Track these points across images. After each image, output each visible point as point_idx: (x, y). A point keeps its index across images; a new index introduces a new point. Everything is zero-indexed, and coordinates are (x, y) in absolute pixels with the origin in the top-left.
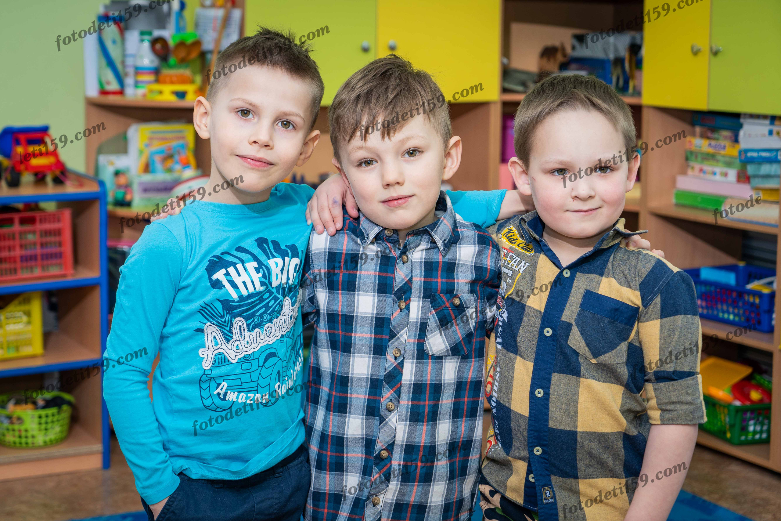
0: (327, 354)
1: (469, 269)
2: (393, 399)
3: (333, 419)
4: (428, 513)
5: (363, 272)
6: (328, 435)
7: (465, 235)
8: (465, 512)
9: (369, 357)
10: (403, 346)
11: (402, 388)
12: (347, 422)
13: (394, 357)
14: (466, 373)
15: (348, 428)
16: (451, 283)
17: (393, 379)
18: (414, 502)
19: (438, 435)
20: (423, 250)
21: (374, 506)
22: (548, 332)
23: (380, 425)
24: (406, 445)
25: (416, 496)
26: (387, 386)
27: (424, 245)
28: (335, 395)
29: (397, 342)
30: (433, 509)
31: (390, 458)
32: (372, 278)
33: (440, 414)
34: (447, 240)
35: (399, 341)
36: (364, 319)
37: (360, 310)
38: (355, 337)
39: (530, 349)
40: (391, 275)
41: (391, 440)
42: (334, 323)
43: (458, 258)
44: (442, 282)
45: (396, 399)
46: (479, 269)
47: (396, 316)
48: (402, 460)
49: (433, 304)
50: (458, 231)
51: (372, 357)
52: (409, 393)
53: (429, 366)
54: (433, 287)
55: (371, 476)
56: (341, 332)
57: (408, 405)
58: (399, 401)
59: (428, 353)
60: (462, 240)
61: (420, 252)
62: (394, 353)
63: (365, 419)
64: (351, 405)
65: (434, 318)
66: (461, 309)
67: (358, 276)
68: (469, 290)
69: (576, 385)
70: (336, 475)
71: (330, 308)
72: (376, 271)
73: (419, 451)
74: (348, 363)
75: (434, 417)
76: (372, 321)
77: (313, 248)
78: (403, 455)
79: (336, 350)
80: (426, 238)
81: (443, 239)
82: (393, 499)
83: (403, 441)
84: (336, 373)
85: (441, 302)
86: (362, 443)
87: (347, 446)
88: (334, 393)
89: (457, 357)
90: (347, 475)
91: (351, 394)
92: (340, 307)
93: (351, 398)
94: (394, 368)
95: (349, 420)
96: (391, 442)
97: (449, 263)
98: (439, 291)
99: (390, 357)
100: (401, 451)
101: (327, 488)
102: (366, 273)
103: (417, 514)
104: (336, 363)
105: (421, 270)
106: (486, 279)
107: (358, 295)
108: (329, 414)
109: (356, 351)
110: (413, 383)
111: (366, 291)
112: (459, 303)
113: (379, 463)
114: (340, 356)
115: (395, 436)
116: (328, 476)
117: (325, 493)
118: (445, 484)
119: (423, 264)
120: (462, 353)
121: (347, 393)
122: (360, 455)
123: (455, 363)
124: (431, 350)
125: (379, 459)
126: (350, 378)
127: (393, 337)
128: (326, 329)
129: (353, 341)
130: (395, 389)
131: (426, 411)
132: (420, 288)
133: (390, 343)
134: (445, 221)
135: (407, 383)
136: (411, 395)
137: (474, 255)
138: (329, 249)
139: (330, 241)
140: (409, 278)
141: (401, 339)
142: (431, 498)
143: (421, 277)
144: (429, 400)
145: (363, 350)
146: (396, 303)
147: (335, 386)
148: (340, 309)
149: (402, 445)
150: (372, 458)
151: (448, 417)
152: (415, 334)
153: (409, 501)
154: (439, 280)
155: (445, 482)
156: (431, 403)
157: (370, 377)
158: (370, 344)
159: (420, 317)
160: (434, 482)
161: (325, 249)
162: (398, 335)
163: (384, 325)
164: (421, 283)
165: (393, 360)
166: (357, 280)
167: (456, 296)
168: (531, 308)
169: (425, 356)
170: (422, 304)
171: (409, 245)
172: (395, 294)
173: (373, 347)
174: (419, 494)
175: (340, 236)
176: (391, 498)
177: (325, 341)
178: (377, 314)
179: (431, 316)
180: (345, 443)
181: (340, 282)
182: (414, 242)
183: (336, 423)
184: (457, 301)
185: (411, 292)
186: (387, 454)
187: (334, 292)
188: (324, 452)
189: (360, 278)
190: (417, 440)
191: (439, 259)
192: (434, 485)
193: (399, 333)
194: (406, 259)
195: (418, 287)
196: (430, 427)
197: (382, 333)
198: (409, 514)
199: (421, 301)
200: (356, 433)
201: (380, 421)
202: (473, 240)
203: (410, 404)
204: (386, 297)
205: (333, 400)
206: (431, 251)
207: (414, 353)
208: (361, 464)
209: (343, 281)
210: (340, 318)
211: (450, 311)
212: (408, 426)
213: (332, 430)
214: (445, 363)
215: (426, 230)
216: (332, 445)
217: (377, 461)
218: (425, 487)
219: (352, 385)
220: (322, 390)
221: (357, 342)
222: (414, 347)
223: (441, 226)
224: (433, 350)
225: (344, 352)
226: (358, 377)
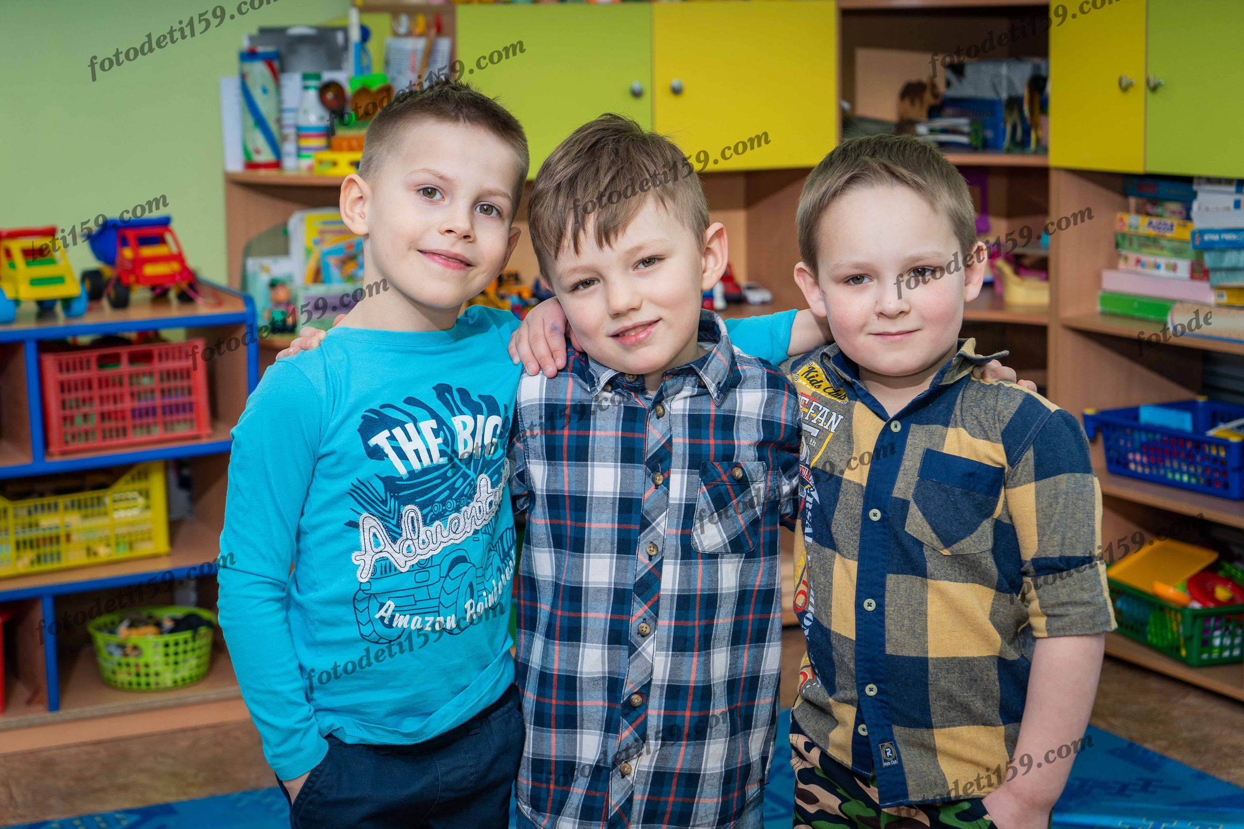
0: (548, 555)
1: (755, 425)
2: (647, 618)
3: (560, 651)
4: (702, 786)
5: (598, 433)
6: (552, 675)
7: (749, 374)
8: (754, 784)
9: (612, 558)
10: (661, 539)
11: (661, 601)
12: (580, 653)
13: (648, 557)
14: (751, 578)
15: (582, 662)
16: (730, 445)
17: (647, 588)
18: (681, 769)
19: (713, 670)
20: (686, 398)
21: (623, 776)
22: (875, 515)
23: (629, 657)
24: (668, 686)
25: (684, 760)
26: (638, 599)
27: (688, 390)
28: (561, 616)
29: (652, 534)
30: (708, 779)
31: (645, 705)
32: (613, 440)
33: (714, 640)
34: (723, 382)
35: (654, 532)
36: (602, 501)
37: (596, 489)
38: (590, 528)
39: (852, 542)
40: (641, 436)
41: (646, 678)
42: (559, 509)
43: (737, 410)
44: (716, 445)
45: (651, 618)
46: (768, 425)
47: (649, 495)
48: (663, 708)
49: (704, 478)
50: (738, 370)
51: (615, 557)
52: (671, 609)
53: (700, 568)
54: (703, 453)
55: (618, 732)
56: (569, 522)
57: (670, 626)
58: (656, 621)
59: (697, 549)
60: (744, 382)
61: (683, 400)
62: (648, 551)
63: (606, 648)
64: (586, 629)
65: (705, 497)
66: (743, 484)
67: (590, 439)
68: (755, 456)
69: (922, 590)
70: (565, 733)
71: (552, 487)
72: (617, 430)
73: (687, 694)
74: (580, 568)
75: (706, 644)
76: (614, 504)
77: (522, 400)
78: (664, 701)
79: (562, 548)
80: (691, 380)
81: (717, 382)
82: (650, 766)
83: (663, 680)
84: (562, 583)
85: (715, 474)
86: (604, 684)
87: (581, 690)
88: (559, 613)
89: (739, 555)
90: (581, 733)
91: (586, 612)
92: (566, 484)
93: (586, 618)
94: (649, 573)
95: (583, 652)
96: (646, 682)
97: (725, 417)
98: (712, 458)
99: (642, 556)
100: (661, 695)
101: (553, 753)
102: (603, 433)
103: (686, 787)
104: (562, 568)
105: (684, 428)
106: (780, 439)
107: (593, 466)
108: (553, 644)
109: (592, 550)
110: (676, 593)
111: (604, 460)
112: (741, 475)
113: (629, 713)
114: (568, 558)
115: (651, 673)
116: (553, 735)
117: (550, 761)
118: (725, 742)
119: (687, 419)
120: (747, 549)
121: (581, 612)
122: (601, 703)
123: (736, 564)
124: (701, 544)
125: (629, 706)
126: (583, 590)
127: (647, 527)
128: (545, 518)
129: (586, 534)
130: (650, 603)
131: (697, 635)
132: (684, 454)
133: (642, 535)
134: (719, 355)
135: (668, 595)
136: (674, 611)
137: (761, 404)
138: (546, 399)
139: (546, 388)
140: (666, 439)
141: (658, 529)
142: (706, 763)
143: (684, 437)
144: (700, 619)
145: (602, 547)
146: (649, 476)
147: (560, 602)
148: (566, 488)
149: (662, 686)
150: (619, 707)
151: (725, 643)
152: (678, 522)
153: (674, 769)
154: (712, 442)
155: (724, 739)
156: (703, 623)
157: (613, 587)
158: (613, 538)
159: (684, 497)
160: (710, 739)
161: (540, 399)
162: (654, 524)
163: (631, 509)
164: (685, 446)
165: (647, 561)
166: (590, 444)
167: (738, 465)
168: (850, 482)
169: (693, 554)
170: (688, 477)
171: (666, 390)
172: (648, 464)
173: (616, 542)
174: (689, 757)
175: (561, 380)
176: (647, 764)
177: (544, 537)
178: (621, 493)
179: (701, 495)
180: (578, 685)
181: (565, 448)
182: (673, 386)
183: (565, 657)
184: (738, 473)
185: (671, 459)
186: (640, 699)
187: (556, 464)
188: (547, 701)
189: (594, 441)
190: (684, 678)
191: (710, 410)
192: (709, 744)
193: (654, 520)
194: (661, 410)
195: (681, 452)
196: (702, 659)
197: (629, 522)
198: (674, 788)
199: (686, 472)
200: (594, 670)
201: (630, 651)
202: (760, 381)
203: (673, 624)
204: (633, 467)
205: (558, 624)
206: (699, 398)
207: (677, 550)
208: (603, 717)
209: (569, 446)
210: (567, 502)
211: (729, 487)
212: (670, 658)
213: (557, 666)
214: (721, 563)
215: (691, 368)
216: (558, 688)
217: (627, 711)
218: (697, 747)
219: (587, 599)
220: (540, 610)
221: (593, 536)
222: (677, 542)
223: (713, 362)
224: (705, 544)
225: (574, 551)
226: (595, 588)
